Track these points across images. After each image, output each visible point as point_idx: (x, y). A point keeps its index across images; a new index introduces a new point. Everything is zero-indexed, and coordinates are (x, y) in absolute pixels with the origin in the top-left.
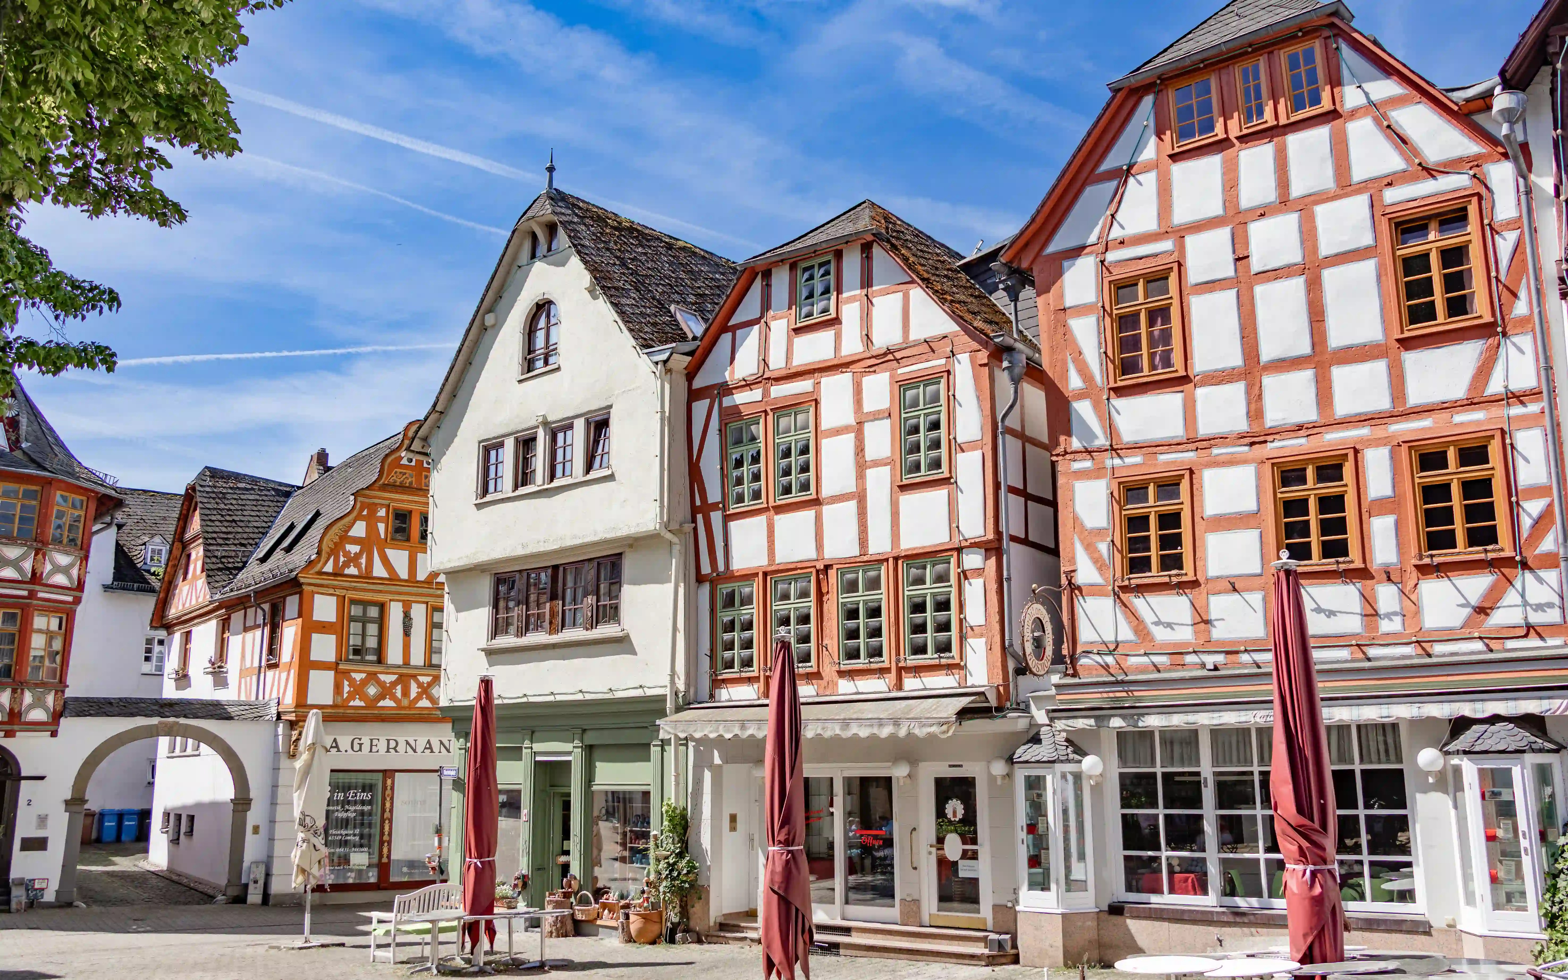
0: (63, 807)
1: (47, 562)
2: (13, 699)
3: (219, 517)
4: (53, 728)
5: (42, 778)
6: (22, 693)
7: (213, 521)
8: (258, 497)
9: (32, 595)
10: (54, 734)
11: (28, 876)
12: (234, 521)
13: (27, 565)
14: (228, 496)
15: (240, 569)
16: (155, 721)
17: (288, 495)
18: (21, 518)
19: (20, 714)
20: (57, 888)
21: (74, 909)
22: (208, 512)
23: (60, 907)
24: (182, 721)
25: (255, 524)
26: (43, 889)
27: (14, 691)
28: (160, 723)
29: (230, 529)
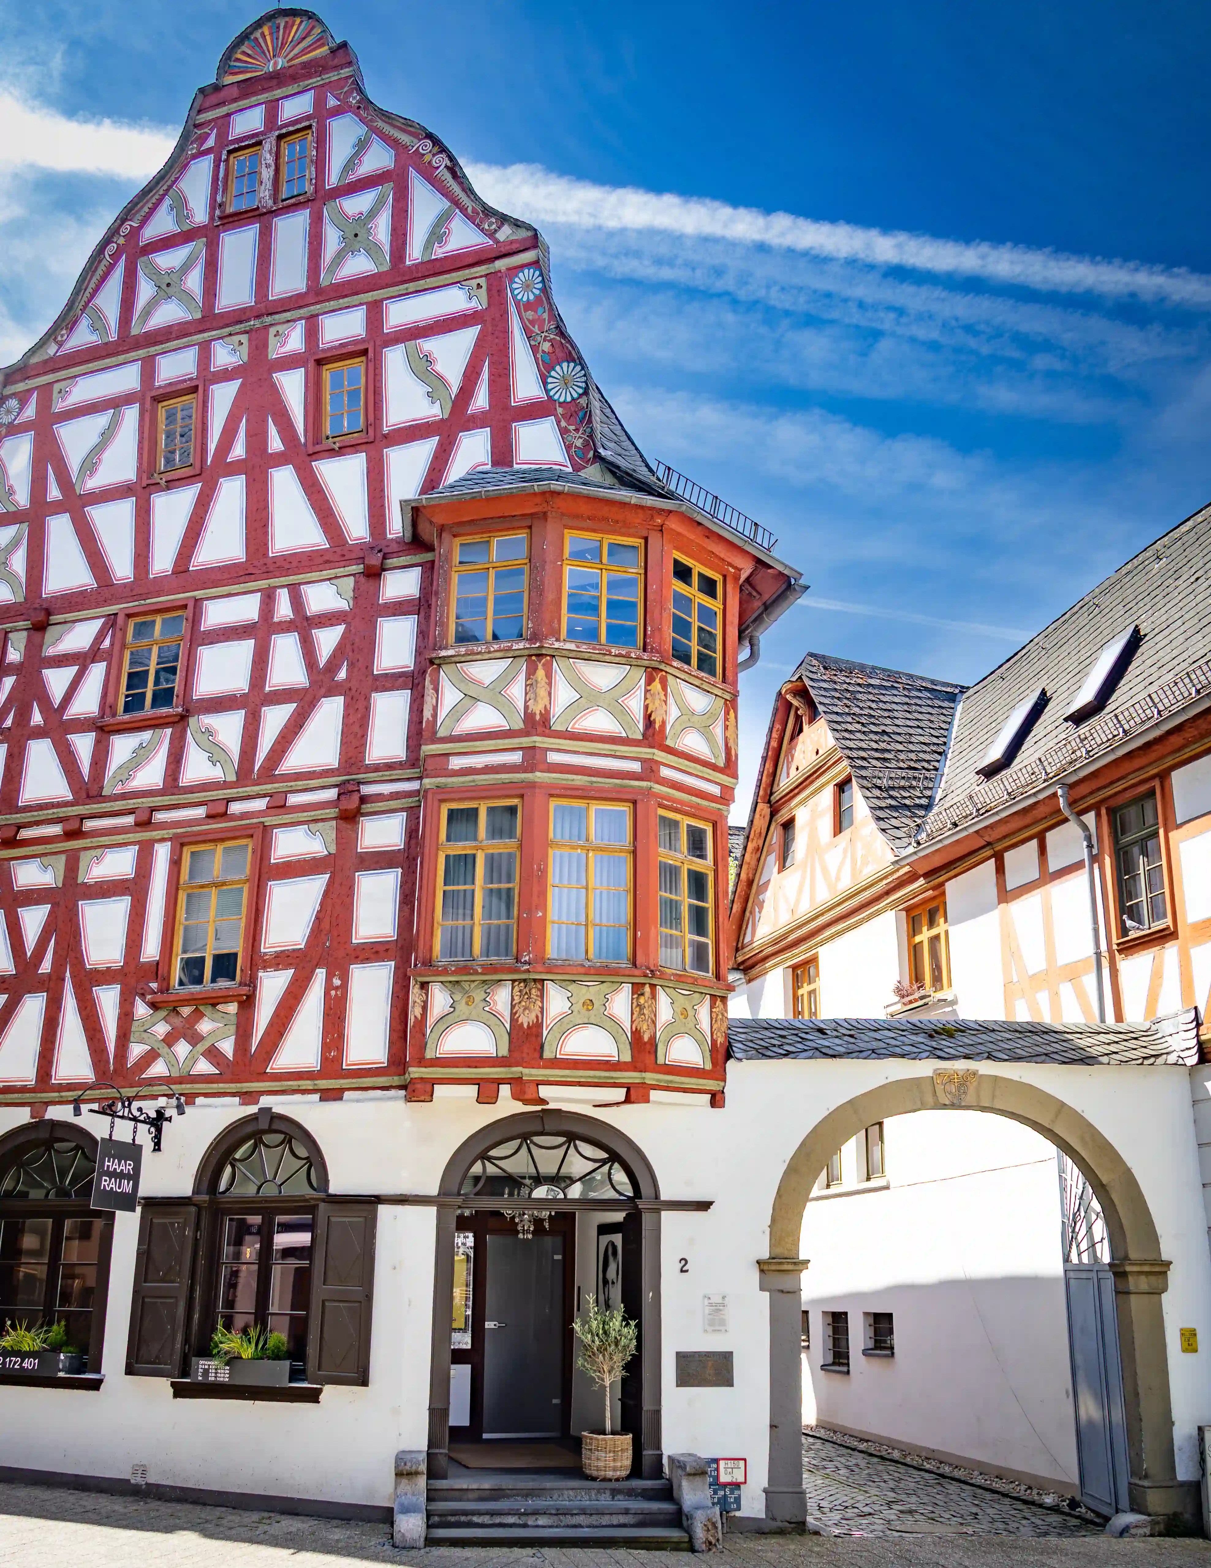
0: (755, 1276)
1: (671, 701)
2: (637, 1009)
3: (859, 727)
4: (712, 1085)
5: (704, 1206)
6: (654, 996)
7: (851, 732)
8: (907, 700)
9: (650, 770)
10: (717, 1100)
11: (706, 1453)
12: (884, 732)
13: (635, 704)
14: (859, 696)
15: (928, 808)
16: (925, 1068)
17: (952, 698)
18: (611, 604)
19: (653, 1044)
20: (765, 1484)
21: (810, 1541)
22: (839, 719)
23: (781, 1532)
24: (985, 1068)
25: (922, 739)
26: (737, 1485)
27: (637, 989)
28: (938, 1073)
29: (883, 745)
